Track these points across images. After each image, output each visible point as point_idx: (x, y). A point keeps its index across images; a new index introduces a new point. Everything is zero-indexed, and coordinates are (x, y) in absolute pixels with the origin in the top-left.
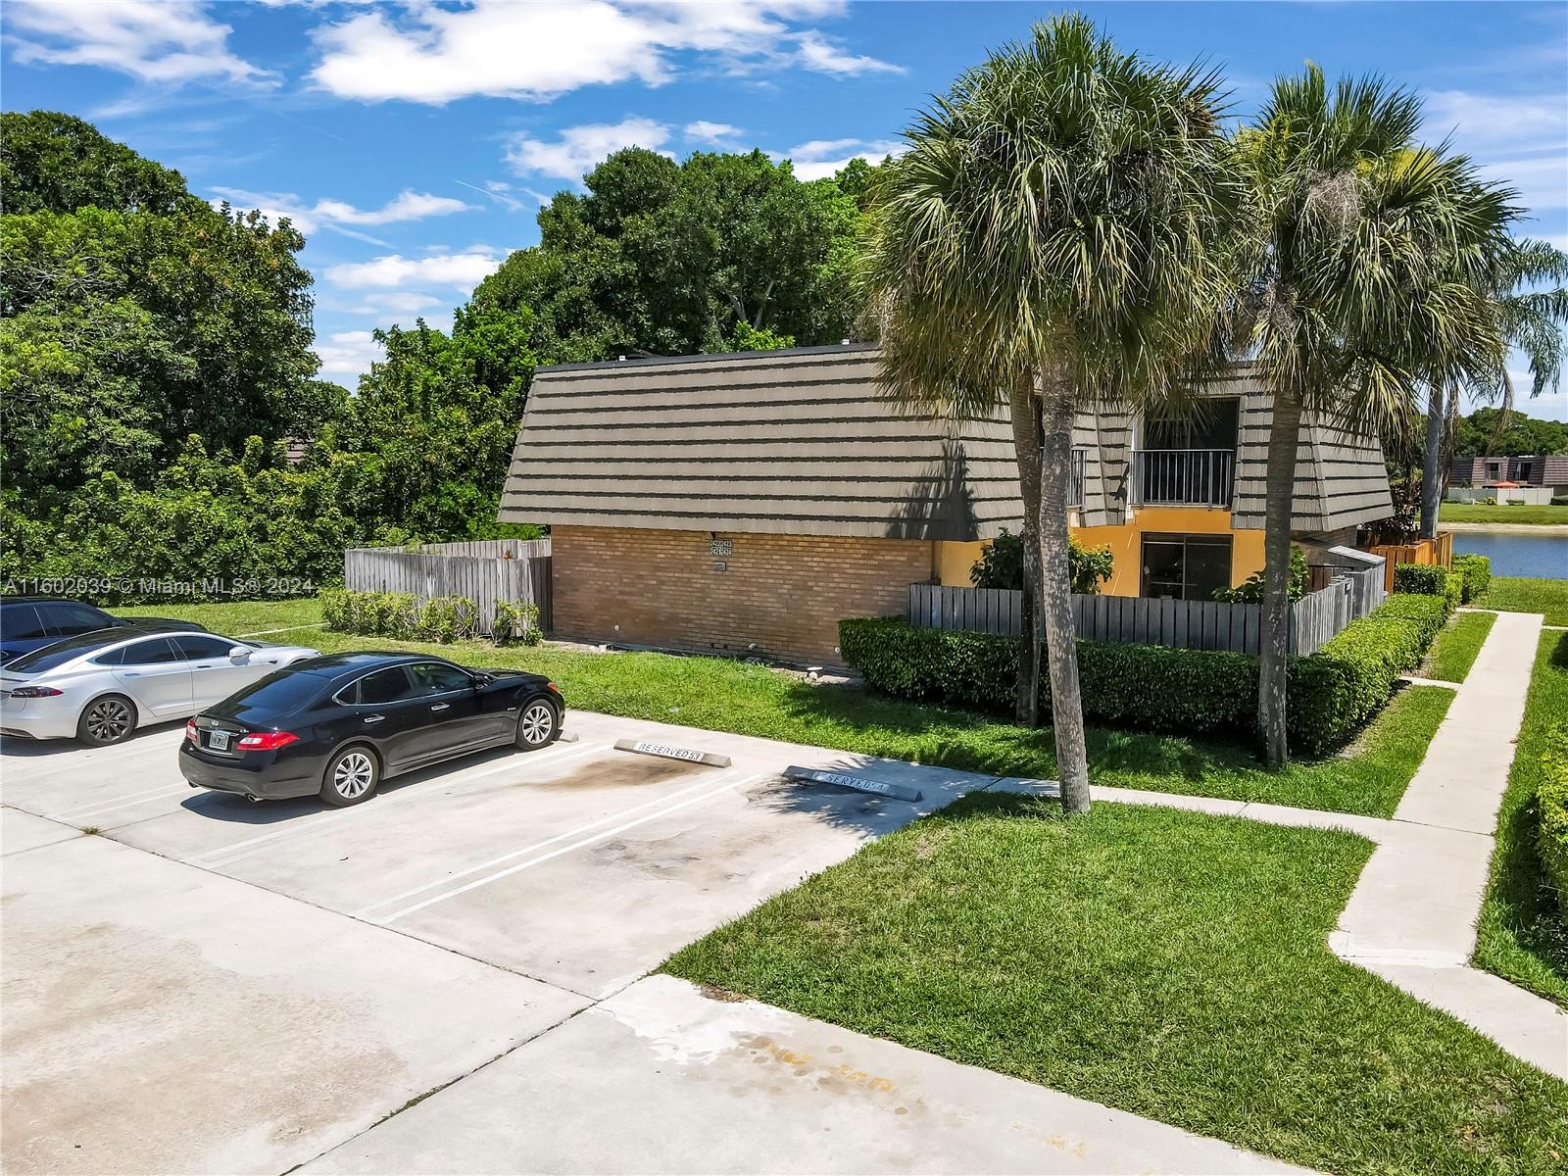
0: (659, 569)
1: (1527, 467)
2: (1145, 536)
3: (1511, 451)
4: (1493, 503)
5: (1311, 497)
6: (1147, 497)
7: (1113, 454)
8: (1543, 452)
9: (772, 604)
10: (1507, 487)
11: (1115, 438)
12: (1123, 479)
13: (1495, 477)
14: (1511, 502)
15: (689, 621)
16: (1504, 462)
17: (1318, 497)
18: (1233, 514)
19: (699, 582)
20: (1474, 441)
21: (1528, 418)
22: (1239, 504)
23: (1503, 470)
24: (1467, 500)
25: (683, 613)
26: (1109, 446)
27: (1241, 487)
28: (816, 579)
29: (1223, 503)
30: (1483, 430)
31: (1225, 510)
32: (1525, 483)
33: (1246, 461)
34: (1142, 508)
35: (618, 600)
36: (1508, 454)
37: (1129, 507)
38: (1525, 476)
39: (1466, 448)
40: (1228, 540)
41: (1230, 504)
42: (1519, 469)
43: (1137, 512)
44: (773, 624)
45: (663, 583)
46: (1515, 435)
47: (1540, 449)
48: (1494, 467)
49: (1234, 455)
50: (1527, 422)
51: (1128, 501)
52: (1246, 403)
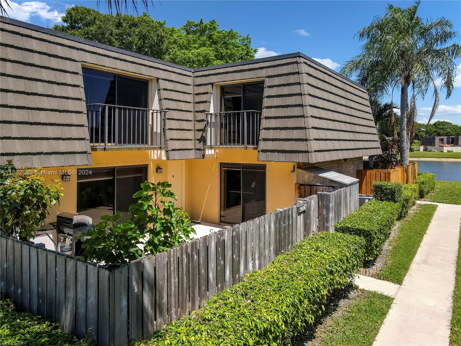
1: (453, 139)
2: (222, 165)
3: (447, 134)
4: (442, 152)
5: (302, 140)
7: (200, 116)
8: (458, 135)
10: (447, 146)
11: (201, 107)
12: (204, 130)
13: (443, 143)
14: (448, 151)
16: (445, 138)
17: (306, 140)
18: (259, 152)
20: (435, 132)
21: (452, 124)
22: (262, 145)
23: (445, 141)
24: (434, 150)
26: (198, 112)
27: (263, 134)
29: (253, 144)
30: (438, 128)
31: (254, 149)
32: (453, 145)
33: (267, 118)
34: (218, 148)
36: (446, 136)
38: (452, 143)
39: (433, 134)
40: (264, 168)
41: (257, 144)
42: (450, 140)
43: (215, 151)
46: (449, 130)
47: (457, 134)
48: (442, 140)
49: (260, 114)
50: (452, 125)
52: (268, 82)
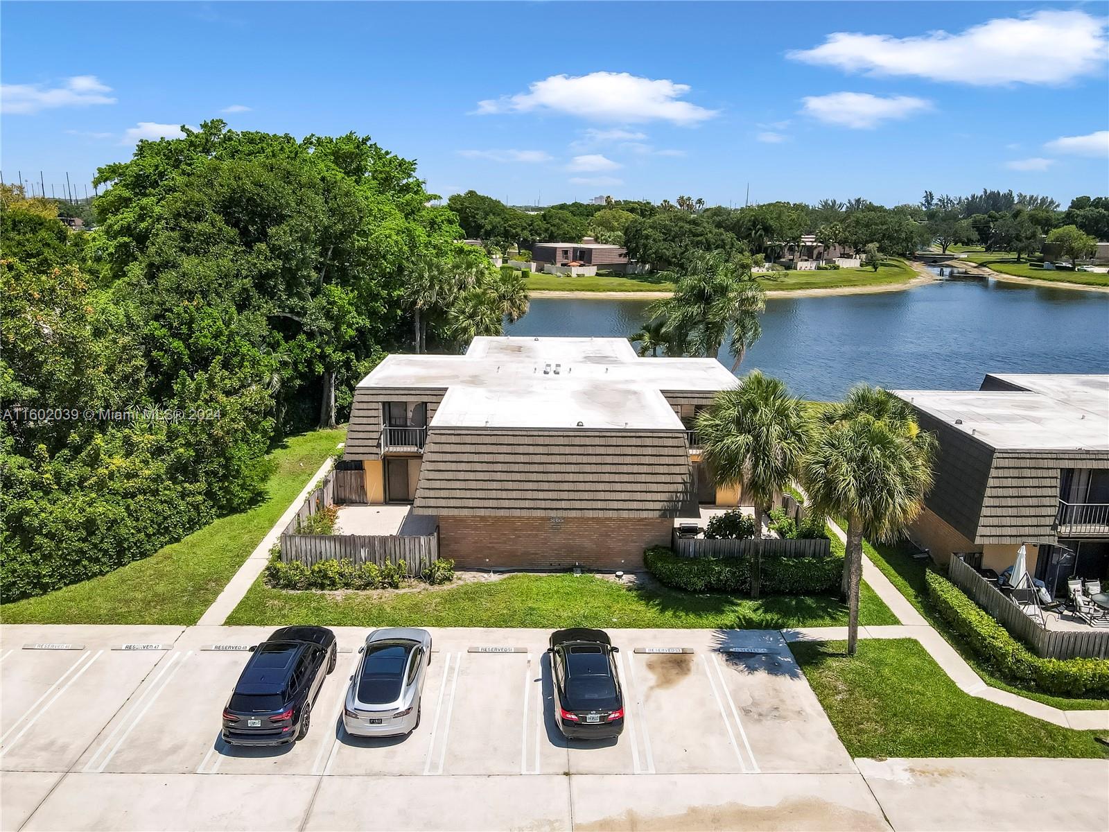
0: (516, 530)
4: (571, 277)
9: (587, 544)
10: (575, 265)
13: (567, 258)
15: (537, 554)
19: (542, 535)
25: (532, 550)
28: (612, 531)
32: (582, 262)
35: (488, 547)
38: (581, 258)
42: (578, 254)
44: (588, 552)
45: (520, 537)
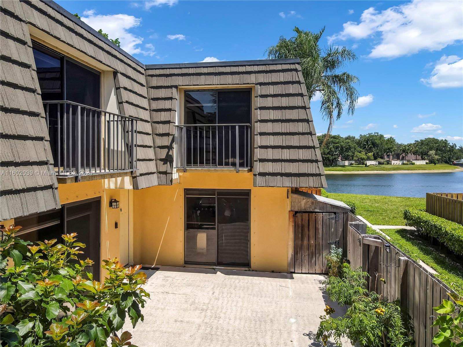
2: (187, 191)
5: (311, 161)
6: (189, 162)
7: (162, 129)
11: (163, 116)
12: (170, 148)
18: (255, 175)
22: (259, 167)
26: (158, 123)
27: (258, 154)
29: (247, 166)
31: (248, 171)
33: (261, 134)
34: (185, 171)
37: (175, 170)
40: (247, 194)
41: (252, 167)
43: (181, 174)
51: (174, 166)
52: (260, 90)
